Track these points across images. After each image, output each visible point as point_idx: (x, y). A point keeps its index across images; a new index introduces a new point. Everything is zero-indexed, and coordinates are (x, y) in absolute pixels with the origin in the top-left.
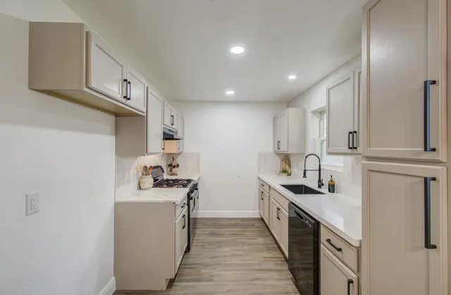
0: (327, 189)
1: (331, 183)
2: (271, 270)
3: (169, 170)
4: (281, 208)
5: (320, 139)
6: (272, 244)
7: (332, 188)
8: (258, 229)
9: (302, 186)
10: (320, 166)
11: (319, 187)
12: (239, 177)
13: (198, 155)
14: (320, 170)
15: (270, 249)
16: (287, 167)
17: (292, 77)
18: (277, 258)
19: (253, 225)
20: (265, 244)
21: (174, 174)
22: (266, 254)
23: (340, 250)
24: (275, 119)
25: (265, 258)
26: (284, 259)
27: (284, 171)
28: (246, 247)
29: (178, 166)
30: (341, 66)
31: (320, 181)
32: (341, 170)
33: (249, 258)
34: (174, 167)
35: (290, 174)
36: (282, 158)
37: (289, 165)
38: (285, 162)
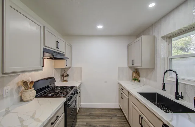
3: (62, 78)
5: (169, 57)
10: (177, 80)
11: (177, 98)
12: (106, 82)
14: (177, 84)
16: (137, 76)
27: (135, 79)
29: (68, 75)
34: (65, 76)
35: (139, 81)
36: (134, 71)
37: (139, 76)
38: (136, 73)
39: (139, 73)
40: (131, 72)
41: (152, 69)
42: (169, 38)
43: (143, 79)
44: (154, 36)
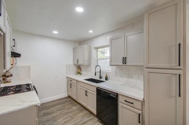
0: (105, 79)
1: (106, 77)
2: (88, 121)
3: (2, 79)
4: (87, 90)
5: (97, 59)
6: (81, 108)
7: (106, 79)
8: (69, 103)
9: (91, 79)
10: (100, 70)
11: (100, 79)
12: (56, 78)
13: (29, 67)
14: (100, 72)
15: (81, 111)
17: (91, 32)
18: (86, 114)
19: (67, 101)
20: (78, 109)
21: (7, 82)
22: (81, 114)
23: (132, 103)
24: (74, 49)
25: (82, 116)
26: (90, 113)
27: (79, 73)
28: (70, 114)
29: (11, 75)
30: (110, 32)
31: (100, 76)
32: (110, 71)
33: (75, 119)
34: (8, 77)
35: (81, 74)
36: (77, 67)
37: (81, 70)
38: (79, 69)
39: (81, 68)
40: (76, 68)
41: (89, 65)
42: (97, 48)
43: (83, 72)
44: (90, 46)
